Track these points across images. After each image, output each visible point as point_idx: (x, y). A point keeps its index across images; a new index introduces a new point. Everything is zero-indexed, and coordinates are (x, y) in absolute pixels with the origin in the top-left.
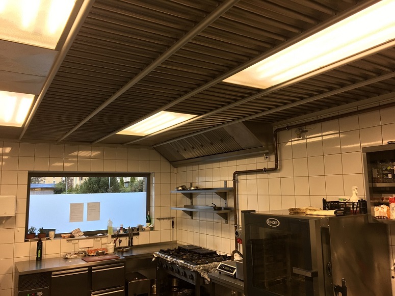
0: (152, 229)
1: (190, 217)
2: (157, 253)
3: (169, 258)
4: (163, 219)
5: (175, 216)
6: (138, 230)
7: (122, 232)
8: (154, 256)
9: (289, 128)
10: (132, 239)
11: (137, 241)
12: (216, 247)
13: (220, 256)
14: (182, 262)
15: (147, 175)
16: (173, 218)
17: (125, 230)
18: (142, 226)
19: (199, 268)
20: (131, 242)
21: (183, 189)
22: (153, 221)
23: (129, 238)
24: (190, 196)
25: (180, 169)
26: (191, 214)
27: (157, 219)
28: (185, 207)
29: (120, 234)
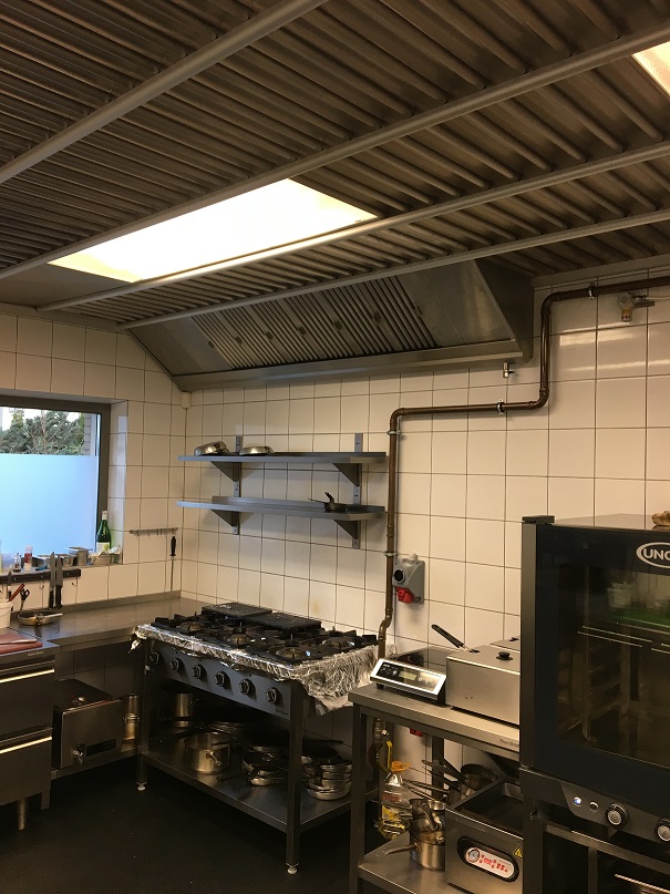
0: (115, 559)
1: (231, 529)
2: (144, 630)
3: (195, 644)
4: (149, 532)
5: (179, 526)
6: (75, 562)
7: (28, 569)
8: (135, 637)
9: (598, 291)
10: (59, 588)
11: (72, 593)
12: (317, 609)
13: (334, 634)
14: (244, 655)
15: (103, 409)
16: (173, 530)
17: (36, 562)
18: (86, 552)
19: (301, 672)
20: (55, 597)
21: (220, 453)
22: (119, 537)
23: (52, 586)
24: (235, 471)
25: (198, 397)
26: (234, 519)
27: (131, 532)
28: (216, 500)
29: (23, 572)
